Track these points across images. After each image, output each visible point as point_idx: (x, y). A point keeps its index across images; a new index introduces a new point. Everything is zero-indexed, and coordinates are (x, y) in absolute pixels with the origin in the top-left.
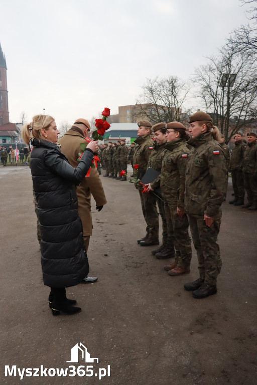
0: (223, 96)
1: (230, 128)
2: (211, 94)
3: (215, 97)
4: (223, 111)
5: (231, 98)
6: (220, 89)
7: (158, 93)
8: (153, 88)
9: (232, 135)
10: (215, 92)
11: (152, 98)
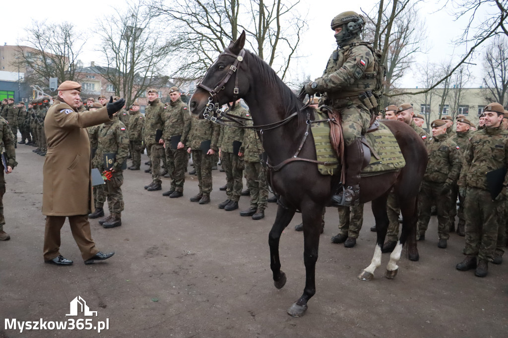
0: (127, 53)
1: (133, 89)
2: (113, 49)
3: (117, 51)
4: (126, 70)
5: (136, 56)
6: (124, 43)
7: (47, 39)
8: (41, 32)
9: (136, 97)
10: (117, 46)
11: (38, 45)
